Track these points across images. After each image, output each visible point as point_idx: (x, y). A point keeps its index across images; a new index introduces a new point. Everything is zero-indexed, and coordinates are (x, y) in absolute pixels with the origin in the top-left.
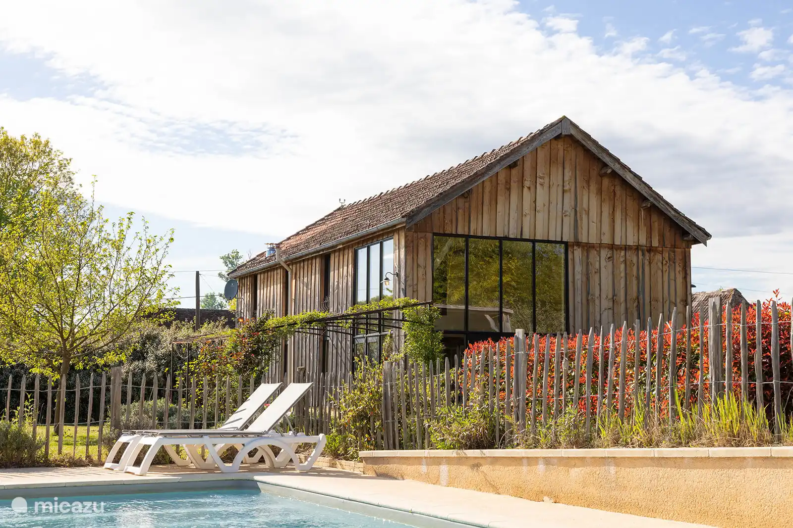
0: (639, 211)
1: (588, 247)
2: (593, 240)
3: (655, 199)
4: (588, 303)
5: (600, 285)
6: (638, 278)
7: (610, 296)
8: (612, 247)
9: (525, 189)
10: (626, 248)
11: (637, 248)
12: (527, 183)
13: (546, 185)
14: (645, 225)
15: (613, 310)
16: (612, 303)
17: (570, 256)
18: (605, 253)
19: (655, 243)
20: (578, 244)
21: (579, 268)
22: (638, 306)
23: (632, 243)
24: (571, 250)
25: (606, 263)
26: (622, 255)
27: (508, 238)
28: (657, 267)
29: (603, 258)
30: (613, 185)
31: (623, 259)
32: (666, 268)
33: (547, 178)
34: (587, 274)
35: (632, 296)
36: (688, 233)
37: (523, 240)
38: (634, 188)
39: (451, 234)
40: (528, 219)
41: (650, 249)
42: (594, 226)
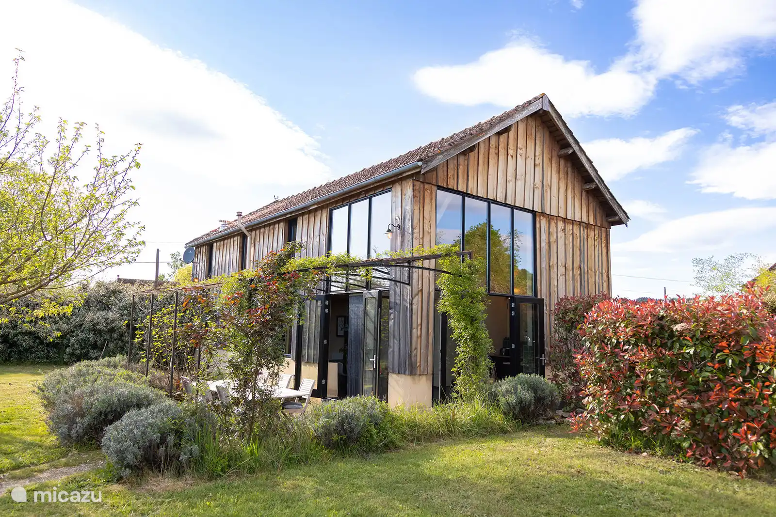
0: (582, 192)
1: (550, 217)
2: (554, 213)
3: (599, 181)
4: (549, 270)
5: (557, 252)
6: (580, 250)
7: (564, 264)
8: (565, 220)
9: (509, 157)
10: (573, 222)
11: (580, 223)
12: (511, 152)
13: (524, 155)
14: (585, 204)
15: (566, 276)
16: (564, 270)
17: (538, 226)
18: (561, 225)
19: (591, 222)
20: (543, 214)
21: (544, 237)
22: (580, 274)
23: (577, 218)
24: (538, 219)
25: (561, 234)
26: (571, 228)
27: (495, 202)
28: (591, 242)
29: (559, 229)
30: (566, 166)
31: (571, 232)
32: (596, 243)
33: (524, 150)
34: (549, 242)
35: (576, 265)
36: (616, 215)
37: (506, 205)
38: (587, 171)
39: (453, 190)
40: (511, 186)
41: (588, 225)
42: (554, 200)
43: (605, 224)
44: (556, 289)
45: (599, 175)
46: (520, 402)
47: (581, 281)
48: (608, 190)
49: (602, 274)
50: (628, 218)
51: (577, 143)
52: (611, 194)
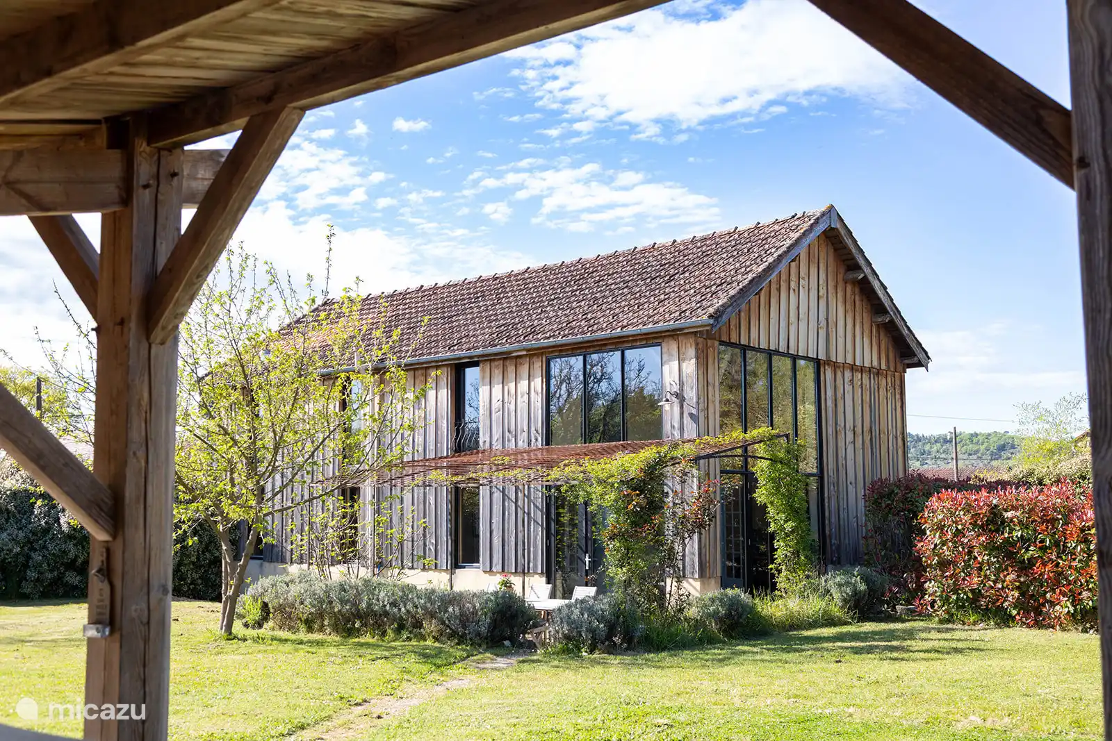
0: (872, 326)
1: (835, 366)
2: (840, 359)
3: (894, 313)
4: (837, 436)
5: (845, 413)
6: (870, 406)
7: (852, 428)
8: (853, 368)
9: (791, 291)
10: (862, 369)
11: (870, 369)
12: (793, 285)
13: (807, 286)
14: (876, 343)
15: (854, 444)
16: (853, 435)
17: (822, 378)
18: (848, 374)
19: (883, 366)
20: (828, 362)
21: (830, 393)
22: (871, 439)
23: (867, 364)
24: (822, 369)
25: (848, 388)
26: (860, 377)
27: (777, 352)
28: (883, 392)
29: (846, 380)
30: (854, 293)
31: (859, 383)
32: (889, 394)
33: (807, 280)
34: (836, 400)
35: (866, 428)
36: (915, 355)
37: (787, 355)
38: (879, 299)
39: (736, 344)
40: (793, 329)
41: (879, 372)
42: (841, 341)
43: (900, 368)
44: (844, 462)
45: (894, 304)
46: (856, 592)
47: (872, 449)
48: (905, 323)
49: (896, 437)
50: (929, 358)
51: (869, 264)
52: (909, 328)
